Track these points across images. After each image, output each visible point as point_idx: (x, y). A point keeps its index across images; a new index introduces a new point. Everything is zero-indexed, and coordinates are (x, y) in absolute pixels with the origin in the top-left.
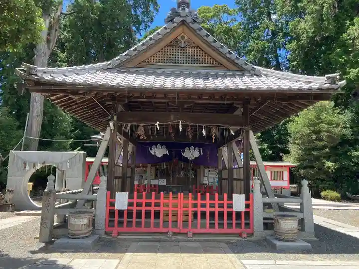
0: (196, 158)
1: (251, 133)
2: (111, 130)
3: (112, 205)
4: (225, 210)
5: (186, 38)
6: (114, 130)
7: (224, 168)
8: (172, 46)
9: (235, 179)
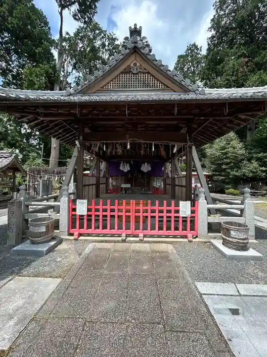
0: (148, 171)
1: (194, 148)
2: (78, 148)
3: (74, 210)
4: (173, 215)
5: (138, 64)
6: (81, 148)
7: (168, 177)
8: (126, 73)
9: (177, 185)
